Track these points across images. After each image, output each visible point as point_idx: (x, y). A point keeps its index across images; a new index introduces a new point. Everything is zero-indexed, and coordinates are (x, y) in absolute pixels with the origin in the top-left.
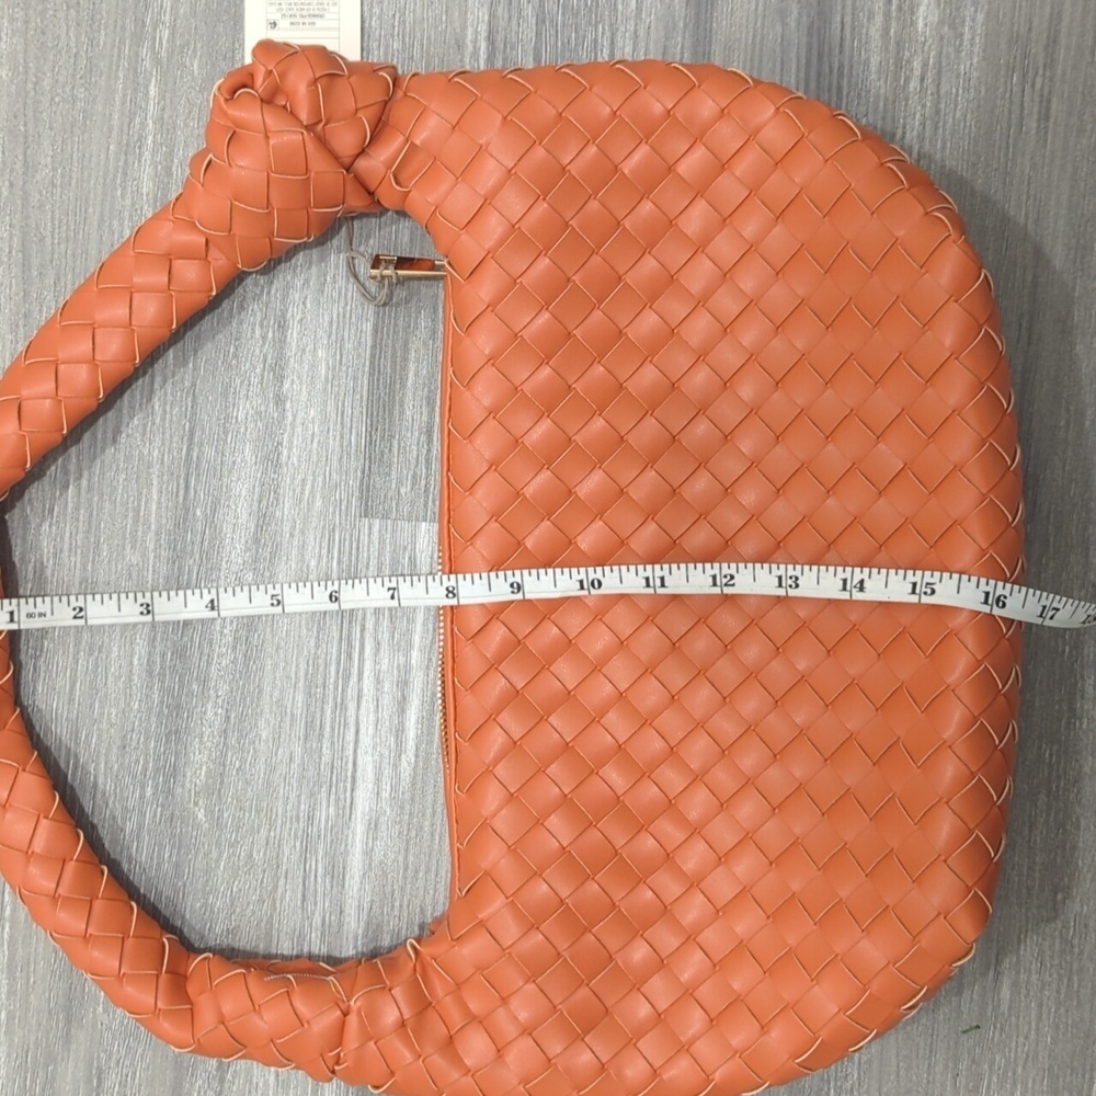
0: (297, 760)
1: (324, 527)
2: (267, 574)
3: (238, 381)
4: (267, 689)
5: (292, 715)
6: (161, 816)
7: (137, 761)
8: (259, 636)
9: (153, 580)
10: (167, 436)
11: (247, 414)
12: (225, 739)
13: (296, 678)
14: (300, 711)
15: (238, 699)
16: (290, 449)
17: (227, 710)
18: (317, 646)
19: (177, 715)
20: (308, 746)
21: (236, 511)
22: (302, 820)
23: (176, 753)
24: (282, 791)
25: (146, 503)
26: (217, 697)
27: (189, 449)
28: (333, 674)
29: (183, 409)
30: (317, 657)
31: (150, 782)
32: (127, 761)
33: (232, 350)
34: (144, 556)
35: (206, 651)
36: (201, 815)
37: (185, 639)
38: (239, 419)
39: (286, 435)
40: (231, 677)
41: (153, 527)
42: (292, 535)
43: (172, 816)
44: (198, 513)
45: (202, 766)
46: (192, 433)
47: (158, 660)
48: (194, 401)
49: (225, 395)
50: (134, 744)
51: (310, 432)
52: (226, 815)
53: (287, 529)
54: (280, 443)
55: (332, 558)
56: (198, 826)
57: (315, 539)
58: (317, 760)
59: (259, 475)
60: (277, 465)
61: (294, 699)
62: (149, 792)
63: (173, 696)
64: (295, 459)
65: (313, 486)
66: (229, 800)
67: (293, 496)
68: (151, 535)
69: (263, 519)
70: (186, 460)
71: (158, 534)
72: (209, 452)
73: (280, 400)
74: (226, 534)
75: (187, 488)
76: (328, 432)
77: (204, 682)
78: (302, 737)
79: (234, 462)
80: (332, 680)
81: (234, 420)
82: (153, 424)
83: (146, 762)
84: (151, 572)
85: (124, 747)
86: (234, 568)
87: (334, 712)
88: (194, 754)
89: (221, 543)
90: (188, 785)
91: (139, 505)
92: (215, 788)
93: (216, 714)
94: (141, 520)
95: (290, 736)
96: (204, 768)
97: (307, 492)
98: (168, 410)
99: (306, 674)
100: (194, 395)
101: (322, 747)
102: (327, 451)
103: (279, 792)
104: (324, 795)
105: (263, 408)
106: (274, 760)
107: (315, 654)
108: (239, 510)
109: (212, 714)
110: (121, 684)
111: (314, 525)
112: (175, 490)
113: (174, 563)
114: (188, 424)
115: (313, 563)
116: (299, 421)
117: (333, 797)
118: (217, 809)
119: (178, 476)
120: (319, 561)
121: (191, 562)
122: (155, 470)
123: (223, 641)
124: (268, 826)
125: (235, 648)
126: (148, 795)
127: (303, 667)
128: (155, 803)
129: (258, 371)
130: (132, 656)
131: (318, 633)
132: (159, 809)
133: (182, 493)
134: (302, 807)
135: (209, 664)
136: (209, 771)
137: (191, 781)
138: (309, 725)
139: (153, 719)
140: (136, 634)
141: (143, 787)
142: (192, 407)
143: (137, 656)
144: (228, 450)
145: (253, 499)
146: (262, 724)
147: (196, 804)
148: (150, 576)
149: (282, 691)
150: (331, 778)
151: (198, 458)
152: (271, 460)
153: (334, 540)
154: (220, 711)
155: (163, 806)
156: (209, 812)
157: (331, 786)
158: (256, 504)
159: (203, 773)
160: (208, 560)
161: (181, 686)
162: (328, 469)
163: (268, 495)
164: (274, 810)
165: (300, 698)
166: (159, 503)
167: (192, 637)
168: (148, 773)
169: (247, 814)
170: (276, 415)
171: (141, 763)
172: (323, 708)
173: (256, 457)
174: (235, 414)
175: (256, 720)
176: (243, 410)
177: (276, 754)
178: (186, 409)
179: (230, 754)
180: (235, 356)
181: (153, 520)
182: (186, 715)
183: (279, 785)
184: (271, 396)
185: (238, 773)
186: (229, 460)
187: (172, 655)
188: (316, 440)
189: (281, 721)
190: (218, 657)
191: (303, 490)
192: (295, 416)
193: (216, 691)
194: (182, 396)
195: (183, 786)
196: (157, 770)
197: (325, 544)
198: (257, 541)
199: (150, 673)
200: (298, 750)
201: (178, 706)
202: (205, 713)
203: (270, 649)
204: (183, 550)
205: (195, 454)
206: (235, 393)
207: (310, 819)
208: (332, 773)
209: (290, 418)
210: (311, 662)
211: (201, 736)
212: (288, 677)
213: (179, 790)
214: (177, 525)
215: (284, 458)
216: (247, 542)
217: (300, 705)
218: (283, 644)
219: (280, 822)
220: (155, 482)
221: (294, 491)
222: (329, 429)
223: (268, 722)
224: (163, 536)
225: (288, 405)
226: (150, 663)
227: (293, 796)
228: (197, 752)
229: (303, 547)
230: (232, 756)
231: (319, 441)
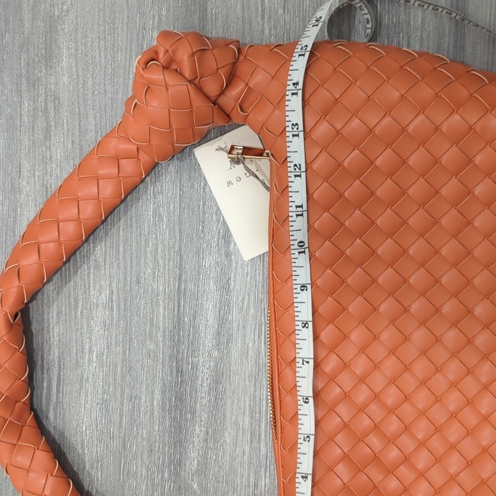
0: (247, 454)
1: (256, 324)
2: (225, 351)
3: (205, 245)
4: (228, 415)
5: (243, 429)
6: (174, 487)
7: (159, 459)
8: (223, 386)
9: (163, 358)
10: (167, 278)
11: (210, 264)
12: (207, 444)
13: (244, 408)
14: (247, 426)
15: (213, 422)
16: (235, 282)
17: (207, 428)
18: (255, 391)
19: (180, 432)
20: (253, 445)
21: (206, 317)
22: (251, 487)
23: (180, 452)
24: (239, 471)
25: (157, 315)
26: (201, 421)
27: (179, 285)
28: (264, 406)
29: (175, 262)
30: (255, 396)
31: (167, 469)
32: (153, 459)
33: (200, 228)
34: (157, 345)
35: (194, 396)
36: (195, 486)
37: (182, 390)
38: (206, 266)
39: (232, 274)
40: (208, 410)
41: (161, 329)
42: (238, 329)
43: (180, 487)
44: (186, 319)
45: (194, 459)
46: (180, 276)
47: (168, 402)
48: (181, 258)
49: (198, 253)
50: (156, 449)
51: (246, 272)
52: (209, 486)
53: (235, 325)
54: (229, 279)
55: (261, 341)
56: (195, 492)
57: (251, 331)
58: (258, 454)
59: (219, 297)
60: (228, 291)
61: (243, 420)
62: (166, 475)
63: (177, 421)
64: (238, 288)
65: (249, 302)
66: (211, 477)
67: (238, 307)
68: (160, 333)
69: (222, 321)
70: (178, 291)
71: (164, 332)
72: (190, 286)
73: (228, 255)
74: (201, 331)
75: (179, 306)
76: (256, 271)
77: (193, 413)
78: (249, 442)
79: (204, 291)
80: (264, 409)
81: (203, 267)
82: (159, 271)
83: (164, 459)
84: (161, 354)
85: (151, 451)
86: (207, 349)
87: (266, 427)
88: (190, 453)
89: (199, 335)
90: (187, 470)
91: (153, 317)
92: (202, 471)
93: (201, 430)
94: (155, 325)
95: (242, 441)
96: (196, 460)
97: (245, 305)
98: (167, 263)
99: (250, 407)
100: (181, 254)
101: (260, 446)
102: (256, 281)
103: (238, 472)
104: (263, 473)
105: (219, 260)
106: (234, 455)
107: (254, 395)
108: (208, 317)
109: (199, 430)
110: (148, 416)
111: (250, 323)
112: (172, 308)
113: (174, 348)
114: (178, 270)
115: (251, 344)
116: (239, 266)
117: (268, 473)
118: (204, 482)
119: (174, 299)
120: (254, 344)
121: (183, 347)
122: (161, 298)
123: (203, 390)
124: (232, 490)
125: (209, 394)
126: (166, 476)
127: (248, 402)
128: (170, 480)
129: (216, 239)
130: (153, 401)
131: (255, 383)
132: (172, 484)
133: (176, 309)
134: (251, 479)
135: (196, 403)
136: (198, 462)
137: (189, 468)
138: (252, 434)
139: (167, 435)
140: (155, 388)
141: (163, 472)
142: (180, 261)
143: (156, 401)
144: (201, 284)
145: (216, 311)
146: (226, 435)
147: (192, 480)
148: (161, 356)
149: (237, 416)
150: (266, 463)
151: (184, 290)
152: (225, 288)
153: (261, 331)
154: (203, 429)
155: (174, 482)
156: (200, 484)
157: (266, 468)
158: (218, 313)
159: (195, 463)
160: (193, 345)
161: (181, 415)
162: (256, 292)
163: (224, 308)
164: (236, 482)
165: (247, 420)
166: (164, 315)
167: (186, 388)
168: (165, 465)
169: (221, 484)
170: (226, 263)
171: (161, 459)
172: (260, 425)
173: (217, 287)
174: (204, 264)
175: (223, 433)
176: (209, 261)
177: (235, 451)
178: (177, 262)
179: (210, 452)
180: (203, 231)
181: (161, 325)
182: (184, 432)
183: (237, 468)
184: (224, 252)
185: (214, 462)
186: (201, 289)
187: (175, 399)
188: (249, 276)
189: (237, 432)
190: (201, 399)
191: (243, 304)
192: (237, 263)
193: (201, 418)
194: (174, 256)
195: (185, 471)
196: (170, 463)
197: (257, 334)
198: (219, 333)
199: (164, 409)
200: (247, 449)
201: (180, 427)
202: (195, 430)
203: (229, 393)
204: (179, 341)
205: (183, 287)
206: (203, 252)
207: (256, 486)
208: (267, 460)
209: (235, 264)
210: (252, 399)
211: (194, 443)
212: (240, 409)
213: (183, 473)
214: (174, 327)
215: (232, 287)
216: (213, 334)
217: (247, 423)
218: (236, 390)
219: (239, 488)
220: (161, 304)
221: (238, 305)
222: (256, 269)
223: (230, 433)
224: (167, 333)
225: (233, 257)
226: (163, 404)
227: (246, 474)
228: (192, 452)
229: (244, 336)
230: (211, 453)
231: (251, 277)
